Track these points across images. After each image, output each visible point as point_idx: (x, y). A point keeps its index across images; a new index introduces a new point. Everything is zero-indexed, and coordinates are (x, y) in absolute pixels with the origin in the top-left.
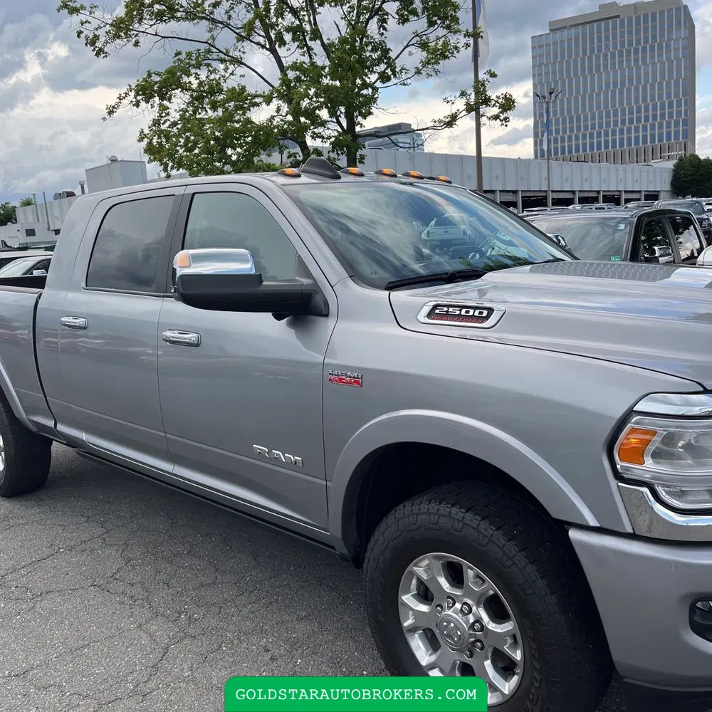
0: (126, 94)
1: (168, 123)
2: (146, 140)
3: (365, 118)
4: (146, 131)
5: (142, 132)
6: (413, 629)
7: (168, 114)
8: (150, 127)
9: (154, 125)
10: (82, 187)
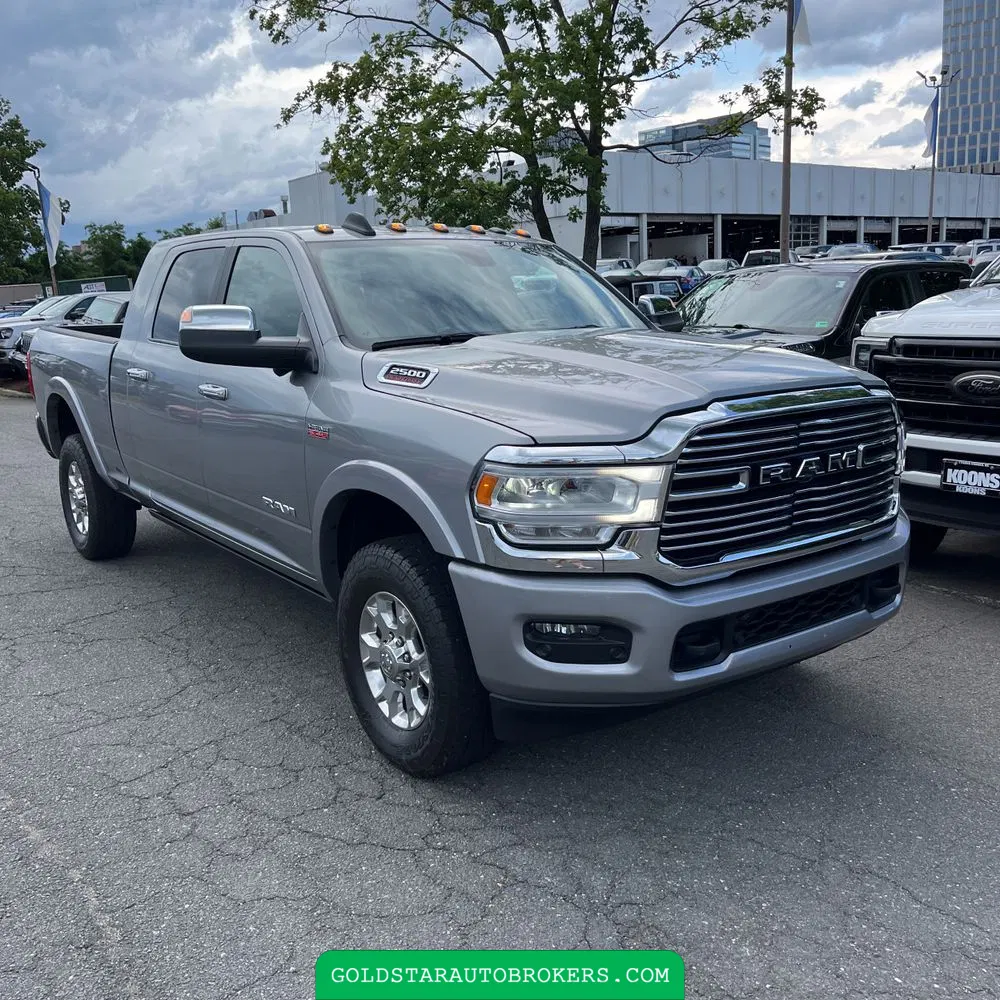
0: (306, 93)
1: (360, 130)
2: (331, 153)
3: (612, 124)
4: (333, 141)
5: (327, 142)
6: (372, 666)
7: (360, 118)
8: (336, 136)
9: (341, 132)
10: (285, 204)
